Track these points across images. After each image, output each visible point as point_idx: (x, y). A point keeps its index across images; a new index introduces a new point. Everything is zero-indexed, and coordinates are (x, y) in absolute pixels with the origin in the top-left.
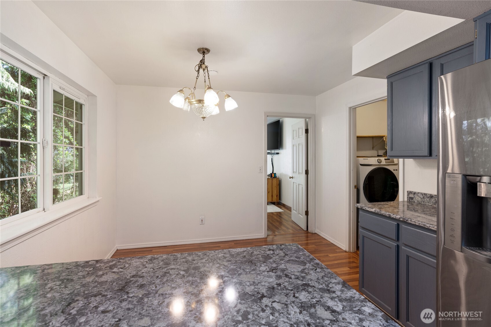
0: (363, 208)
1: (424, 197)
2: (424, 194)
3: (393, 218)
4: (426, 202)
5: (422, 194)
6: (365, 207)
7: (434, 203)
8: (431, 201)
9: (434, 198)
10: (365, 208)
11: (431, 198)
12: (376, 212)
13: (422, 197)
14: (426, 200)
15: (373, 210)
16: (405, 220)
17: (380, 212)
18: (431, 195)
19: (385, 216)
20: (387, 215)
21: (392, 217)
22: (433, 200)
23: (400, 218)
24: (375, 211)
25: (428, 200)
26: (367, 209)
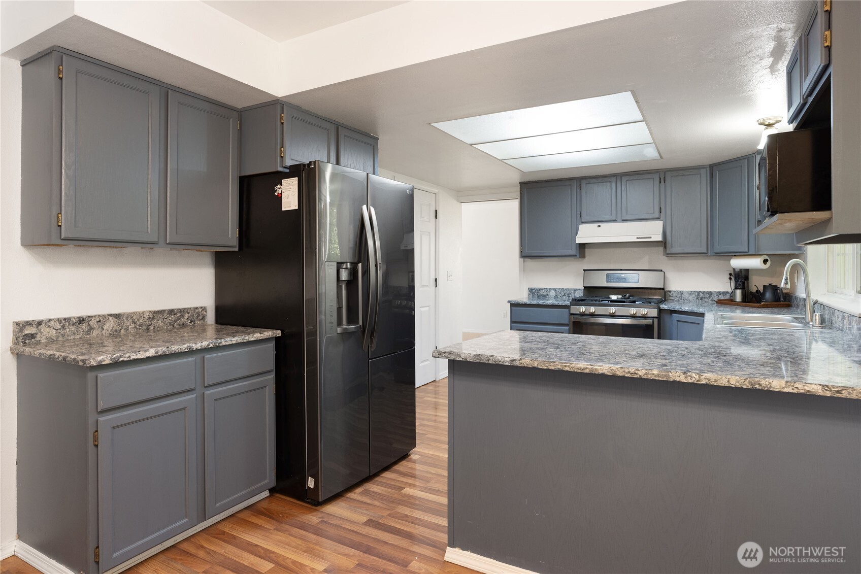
0: (121, 359)
1: (63, 327)
2: (65, 319)
3: (196, 349)
4: (68, 336)
5: (59, 320)
6: (127, 356)
7: (87, 332)
8: (80, 329)
9: (87, 322)
10: (129, 357)
11: (79, 324)
12: (160, 353)
13: (60, 327)
14: (68, 330)
15: (151, 352)
16: (218, 344)
17: (168, 350)
18: (79, 318)
19: (181, 352)
20: (185, 349)
21: (194, 349)
22: (84, 327)
23: (208, 345)
24: (156, 353)
25: (73, 328)
26: (134, 356)
